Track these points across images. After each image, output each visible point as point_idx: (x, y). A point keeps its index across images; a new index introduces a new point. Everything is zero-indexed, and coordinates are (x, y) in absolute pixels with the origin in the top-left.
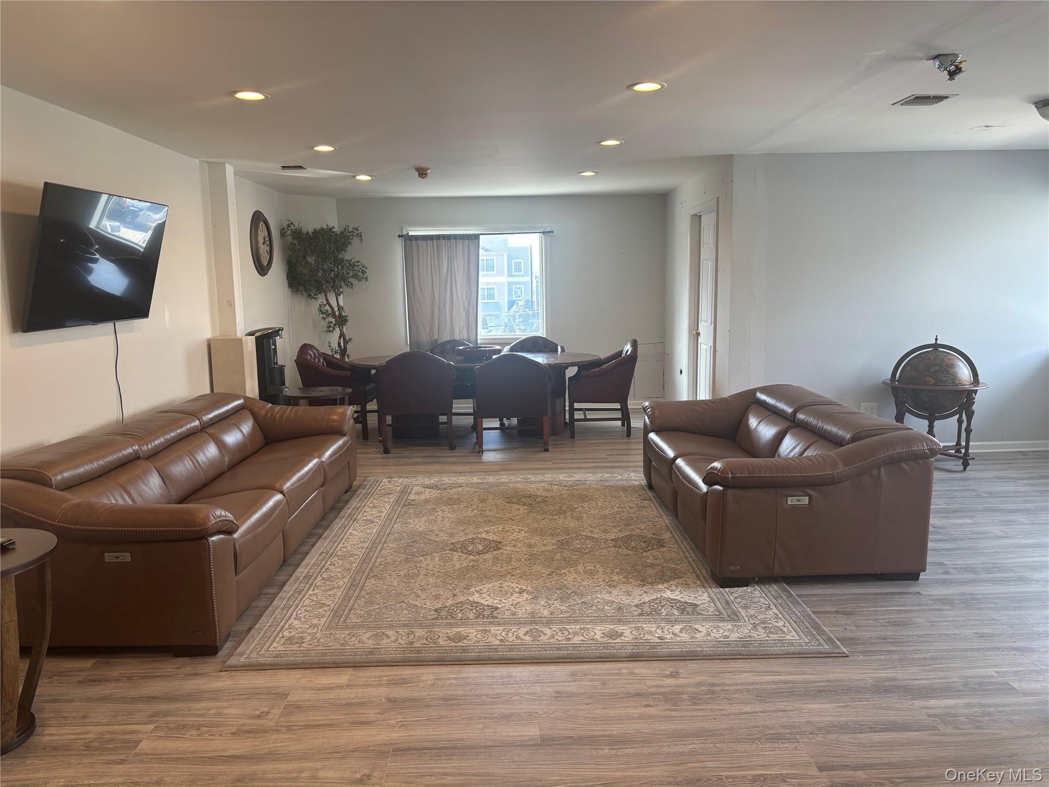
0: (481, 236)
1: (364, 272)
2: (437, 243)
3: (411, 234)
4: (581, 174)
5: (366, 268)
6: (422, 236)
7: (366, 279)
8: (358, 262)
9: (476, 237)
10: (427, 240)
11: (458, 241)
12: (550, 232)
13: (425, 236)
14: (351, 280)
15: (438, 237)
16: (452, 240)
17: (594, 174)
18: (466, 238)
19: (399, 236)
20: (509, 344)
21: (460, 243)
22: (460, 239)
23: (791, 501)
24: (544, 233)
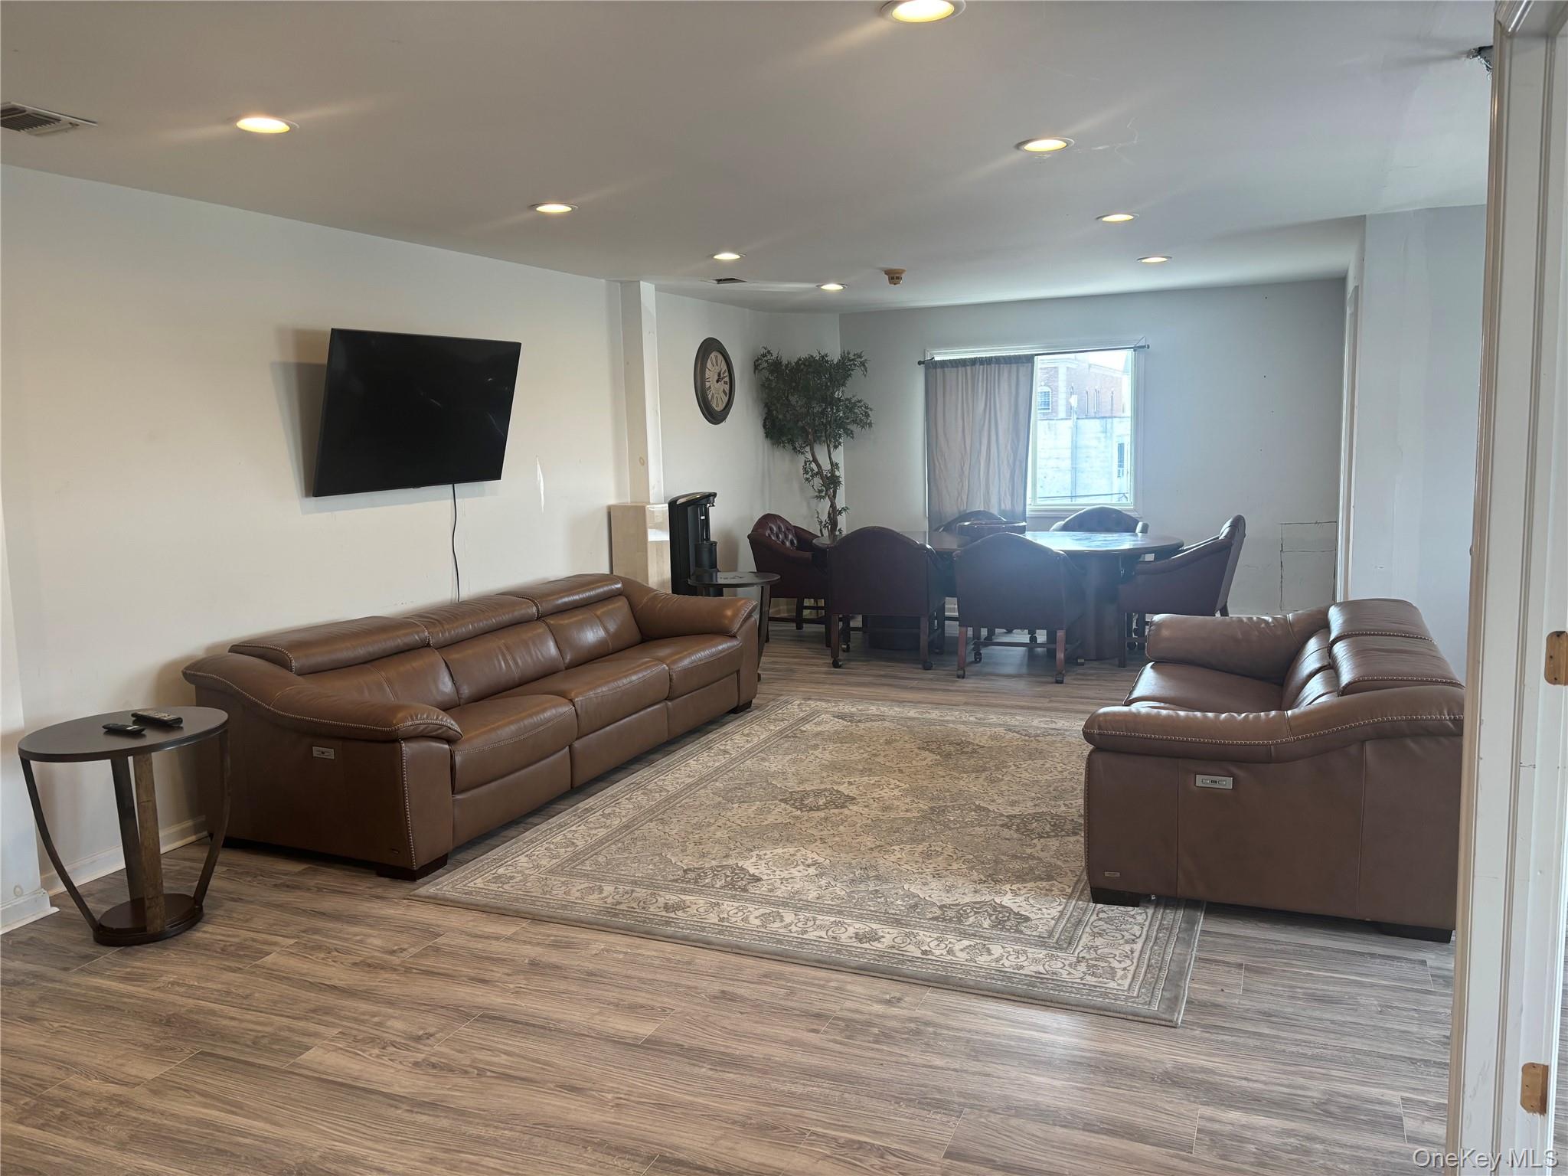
0: (1036, 357)
1: (867, 416)
2: (972, 369)
3: (937, 358)
4: (1144, 261)
5: (871, 410)
6: (950, 361)
7: (870, 425)
8: (860, 401)
9: (1029, 359)
10: (957, 367)
11: (1002, 365)
12: (1143, 347)
13: (955, 361)
14: (852, 427)
15: (973, 362)
16: (993, 365)
17: (1165, 259)
18: (1013, 361)
19: (920, 363)
20: (1063, 518)
21: (1005, 368)
22: (1006, 363)
23: (1202, 781)
24: (1135, 349)
